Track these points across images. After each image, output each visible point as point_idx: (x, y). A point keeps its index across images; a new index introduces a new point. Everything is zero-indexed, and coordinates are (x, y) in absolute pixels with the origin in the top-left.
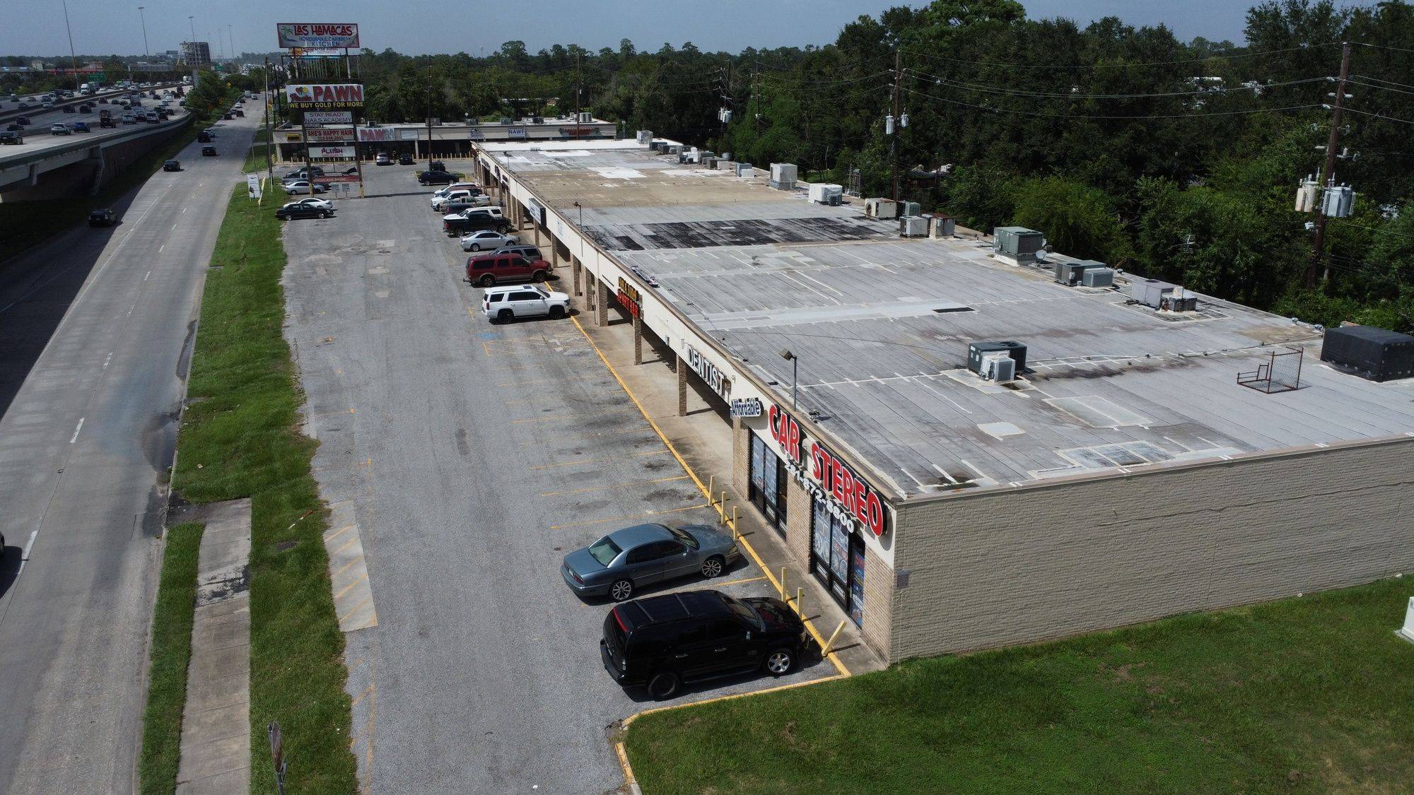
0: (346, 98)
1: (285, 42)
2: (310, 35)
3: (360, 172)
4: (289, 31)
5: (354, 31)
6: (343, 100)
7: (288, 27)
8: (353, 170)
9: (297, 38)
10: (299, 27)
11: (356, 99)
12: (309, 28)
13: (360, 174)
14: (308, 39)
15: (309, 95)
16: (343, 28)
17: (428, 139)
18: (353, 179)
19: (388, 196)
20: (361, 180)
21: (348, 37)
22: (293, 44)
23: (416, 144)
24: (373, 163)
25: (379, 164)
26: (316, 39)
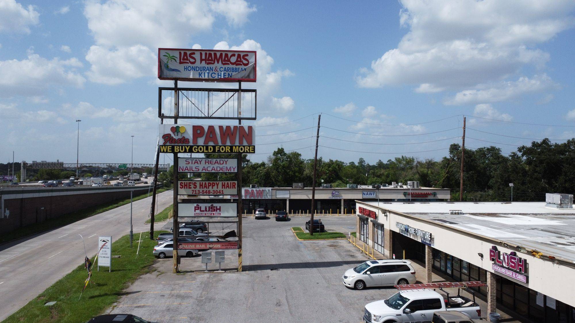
0: (233, 141)
1: (166, 73)
2: (198, 64)
3: (240, 237)
4: (173, 58)
5: (252, 60)
6: (228, 143)
7: (171, 53)
8: (232, 234)
9: (181, 67)
10: (185, 54)
11: (245, 143)
12: (197, 56)
13: (240, 240)
14: (194, 69)
15: (186, 137)
16: (239, 56)
17: (311, 197)
18: (231, 245)
19: (273, 267)
20: (240, 247)
21: (243, 67)
22: (175, 74)
23: (288, 202)
24: (252, 217)
25: (257, 218)
26: (204, 69)
